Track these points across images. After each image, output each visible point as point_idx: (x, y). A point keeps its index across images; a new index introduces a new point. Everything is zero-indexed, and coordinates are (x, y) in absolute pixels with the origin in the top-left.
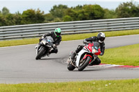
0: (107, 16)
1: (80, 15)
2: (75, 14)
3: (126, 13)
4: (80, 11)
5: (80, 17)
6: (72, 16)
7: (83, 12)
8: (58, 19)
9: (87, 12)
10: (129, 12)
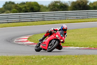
0: (43, 10)
1: (24, 9)
2: (20, 8)
3: (56, 8)
4: (23, 6)
5: (23, 10)
6: (18, 10)
7: (25, 7)
8: (8, 11)
9: (28, 7)
10: (58, 7)
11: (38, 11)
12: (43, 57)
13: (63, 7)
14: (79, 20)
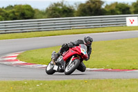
0: (38, 16)
1: (11, 15)
3: (57, 13)
4: (10, 11)
5: (11, 17)
7: (13, 12)
9: (17, 12)
10: (59, 12)
11: (32, 18)
12: (39, 83)
13: (67, 12)
14: (90, 30)
